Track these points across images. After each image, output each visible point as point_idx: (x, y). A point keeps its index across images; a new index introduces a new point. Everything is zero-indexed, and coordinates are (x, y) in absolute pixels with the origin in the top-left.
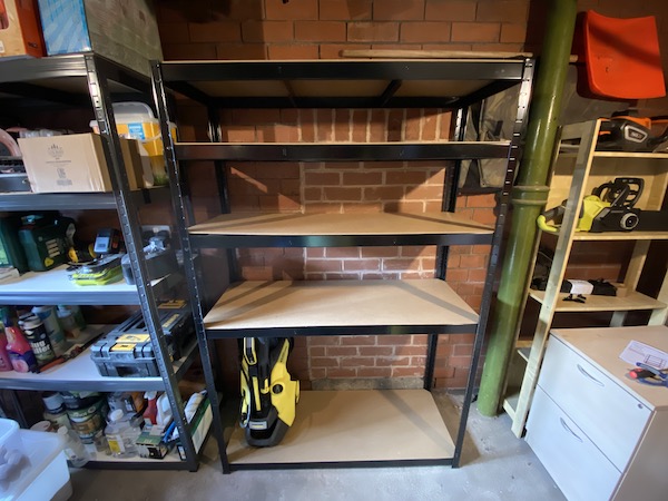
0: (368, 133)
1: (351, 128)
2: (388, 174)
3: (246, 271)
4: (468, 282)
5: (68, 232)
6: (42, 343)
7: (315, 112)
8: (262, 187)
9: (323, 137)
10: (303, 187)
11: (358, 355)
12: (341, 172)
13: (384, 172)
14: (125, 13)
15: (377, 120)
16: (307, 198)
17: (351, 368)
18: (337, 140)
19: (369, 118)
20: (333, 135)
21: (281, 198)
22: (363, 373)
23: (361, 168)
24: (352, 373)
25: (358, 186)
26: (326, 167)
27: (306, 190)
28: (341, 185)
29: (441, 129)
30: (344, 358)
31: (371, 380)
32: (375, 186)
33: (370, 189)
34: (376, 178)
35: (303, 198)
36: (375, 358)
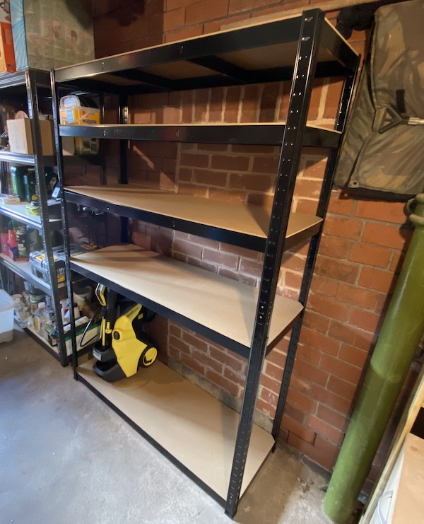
0: (240, 113)
1: (224, 108)
2: (256, 159)
3: (136, 236)
4: (347, 324)
5: (51, 182)
6: (22, 245)
7: (194, 93)
8: (151, 164)
9: (199, 118)
10: (178, 167)
11: (208, 354)
12: (210, 154)
13: (251, 157)
14: (57, 35)
15: (250, 98)
16: (180, 178)
17: (201, 365)
18: (210, 120)
19: (242, 96)
20: (207, 115)
21: (163, 176)
22: (211, 375)
23: (229, 152)
24: (201, 370)
25: (224, 171)
26: (199, 148)
27: (181, 170)
28: (209, 169)
29: (327, 105)
30: (196, 349)
31: (217, 388)
32: (240, 173)
33: (236, 175)
34: (243, 164)
35: (177, 177)
36: (224, 366)
